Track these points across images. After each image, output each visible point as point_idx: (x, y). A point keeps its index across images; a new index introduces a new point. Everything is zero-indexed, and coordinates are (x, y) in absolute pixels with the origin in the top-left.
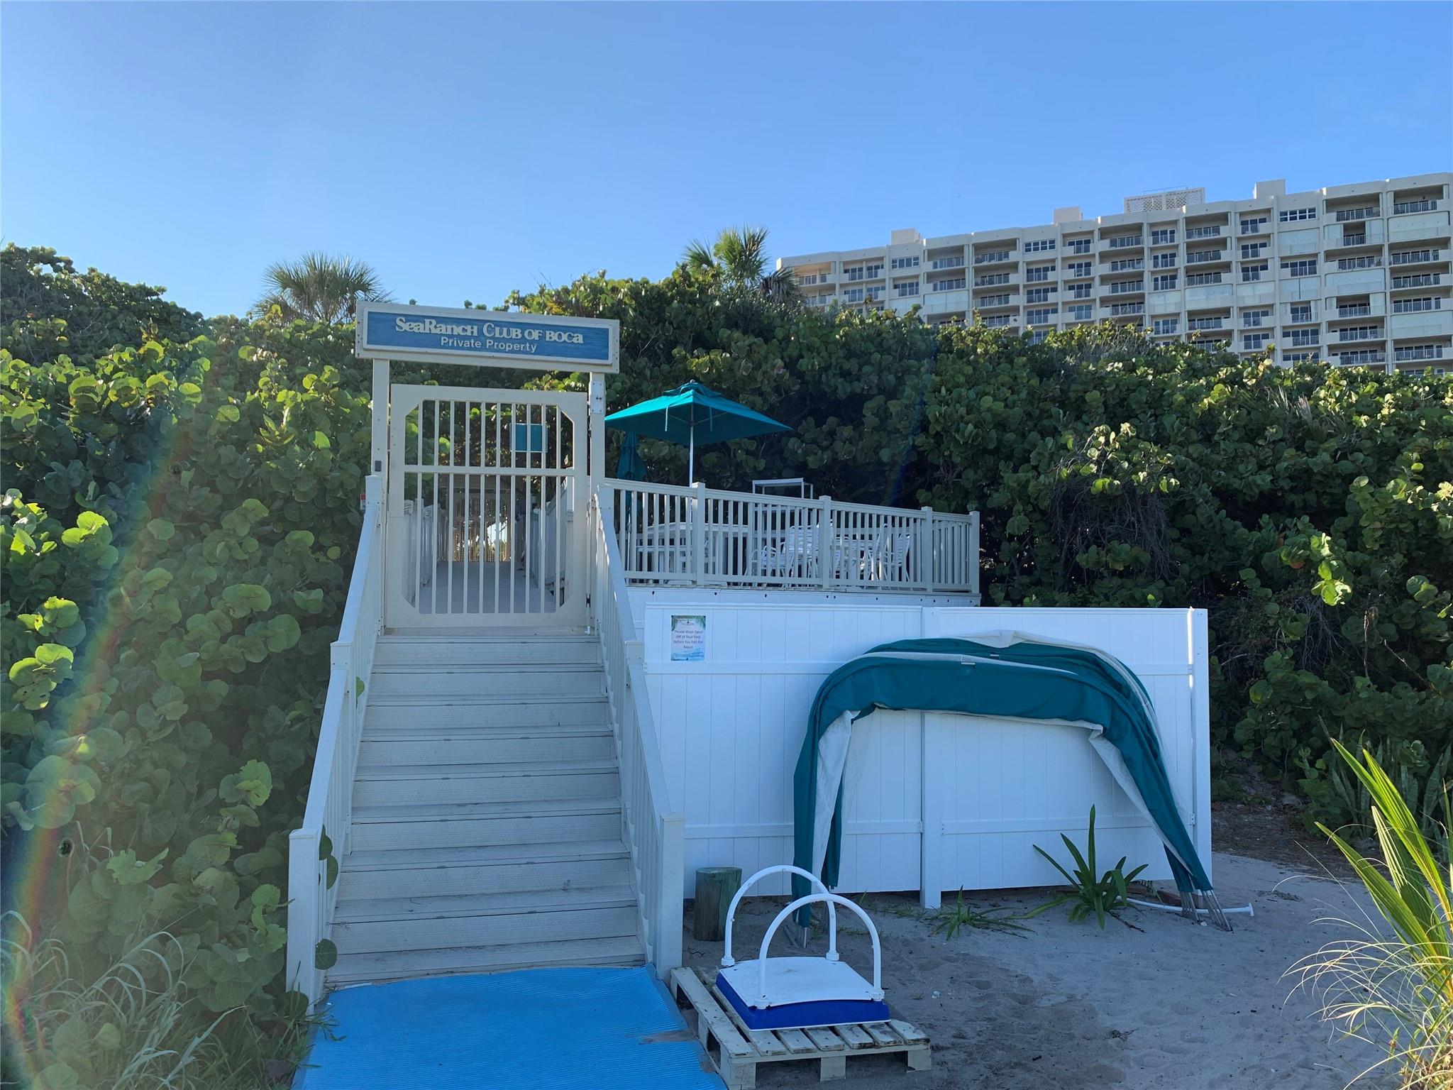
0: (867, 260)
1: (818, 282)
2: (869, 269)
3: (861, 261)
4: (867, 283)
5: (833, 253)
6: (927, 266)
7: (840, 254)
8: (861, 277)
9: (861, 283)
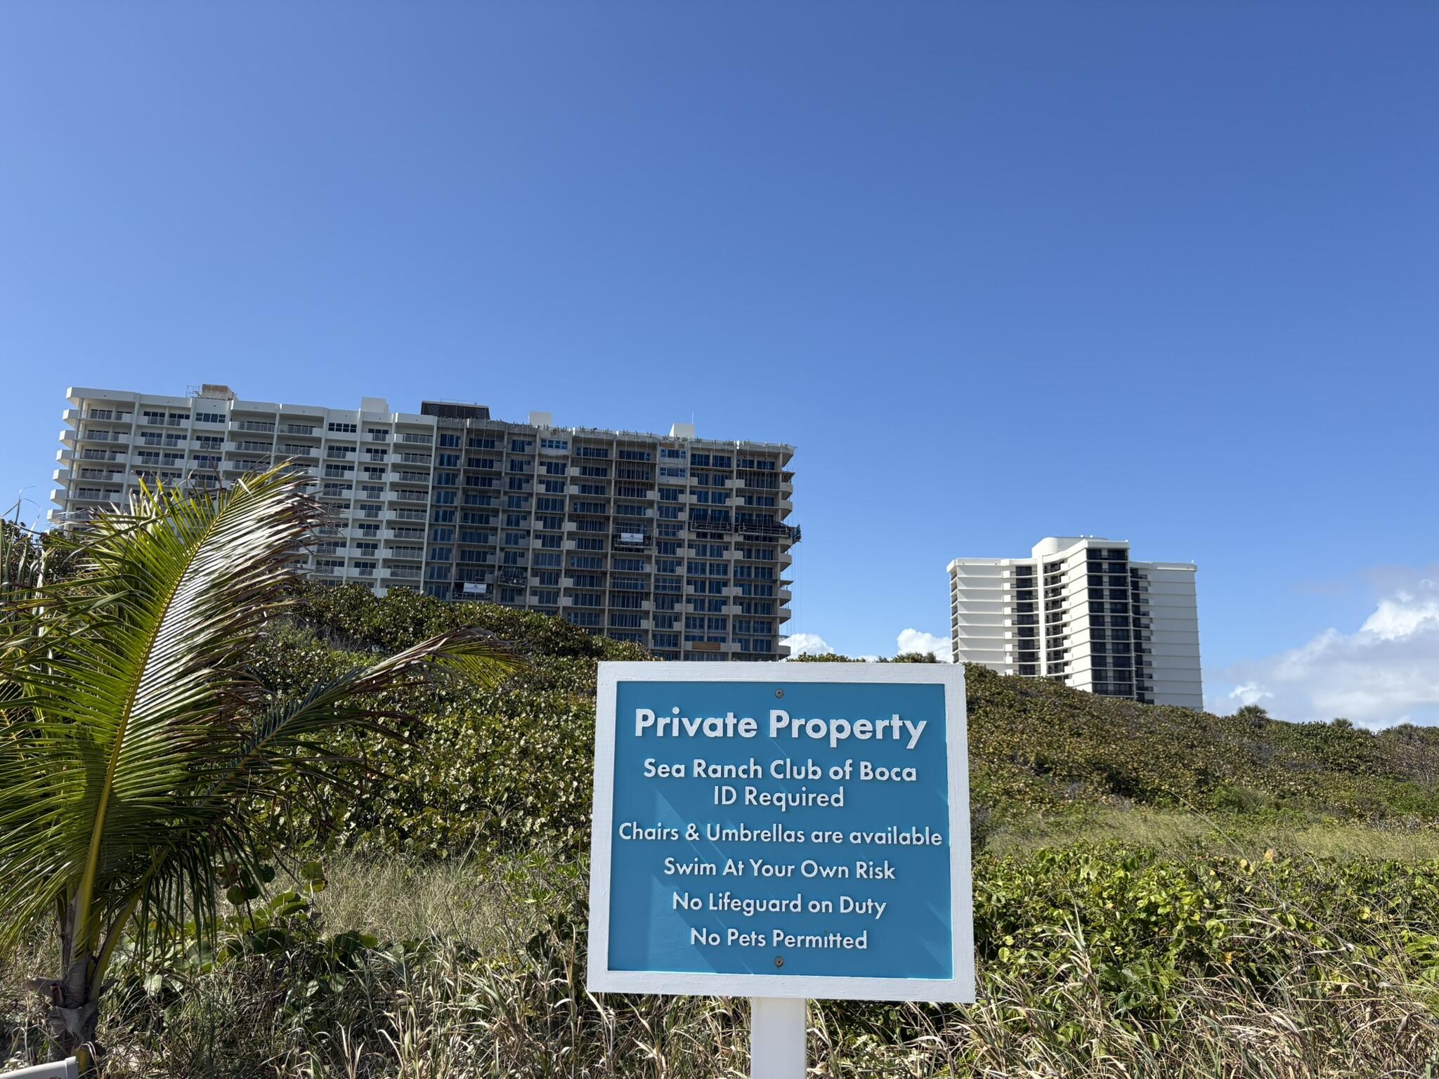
0: (171, 408)
1: (113, 420)
2: (172, 416)
3: (165, 407)
4: (167, 429)
5: (135, 394)
6: (230, 426)
7: (141, 396)
8: (162, 422)
9: (162, 428)
